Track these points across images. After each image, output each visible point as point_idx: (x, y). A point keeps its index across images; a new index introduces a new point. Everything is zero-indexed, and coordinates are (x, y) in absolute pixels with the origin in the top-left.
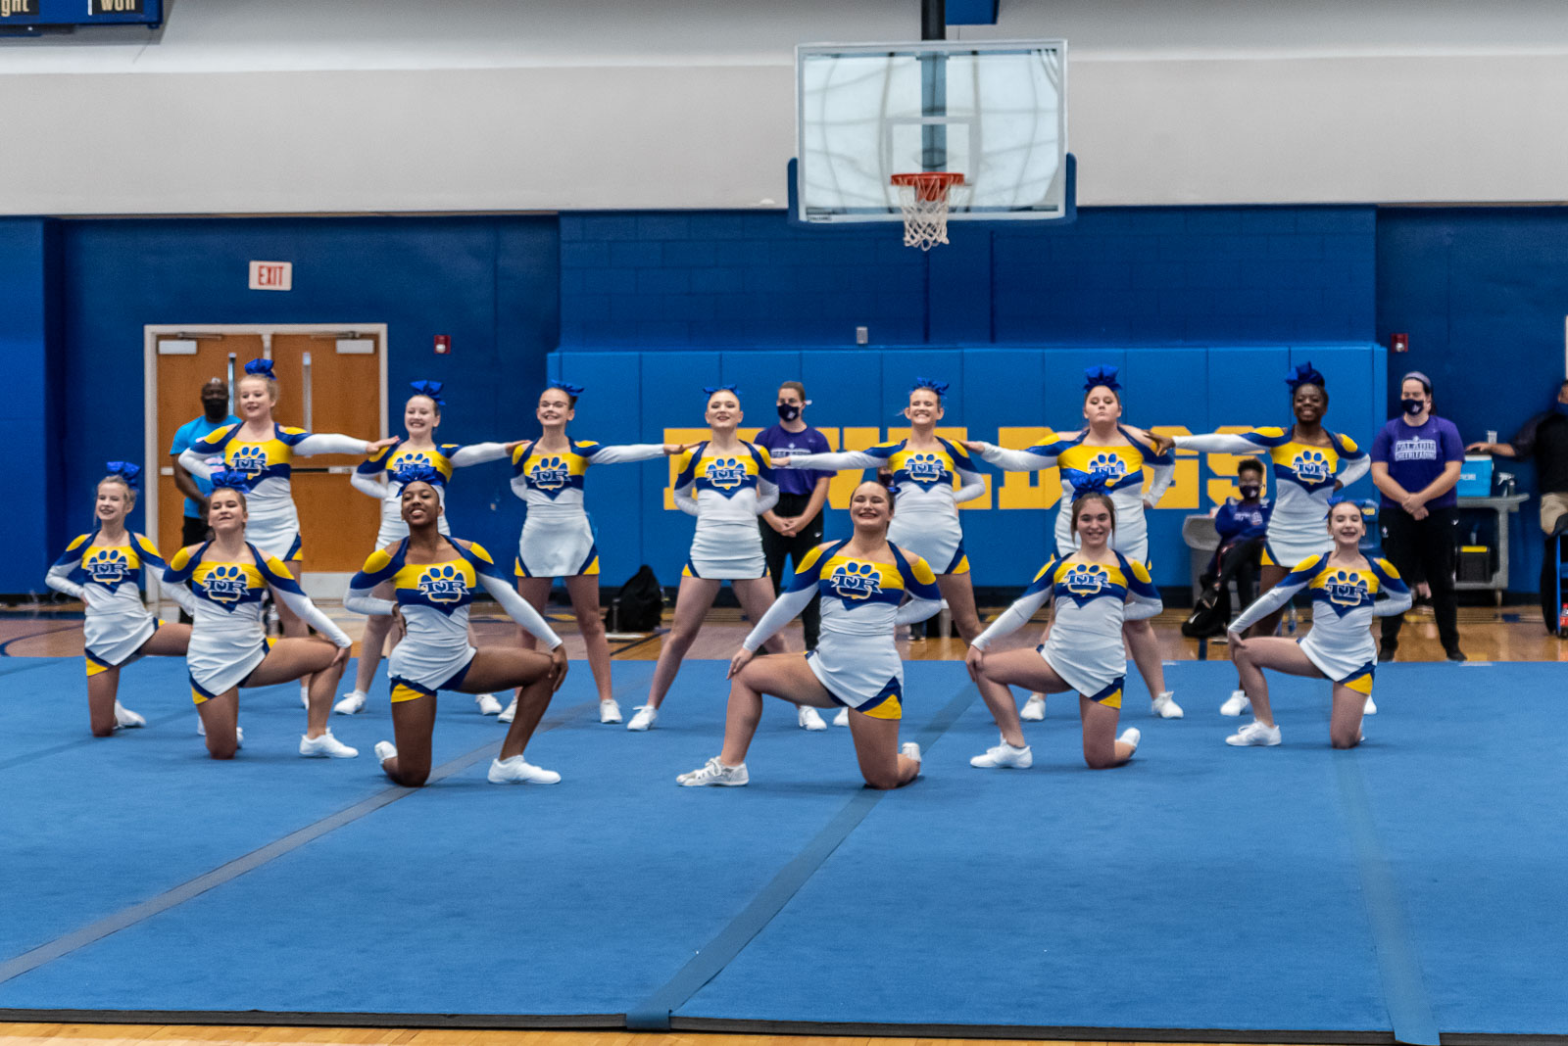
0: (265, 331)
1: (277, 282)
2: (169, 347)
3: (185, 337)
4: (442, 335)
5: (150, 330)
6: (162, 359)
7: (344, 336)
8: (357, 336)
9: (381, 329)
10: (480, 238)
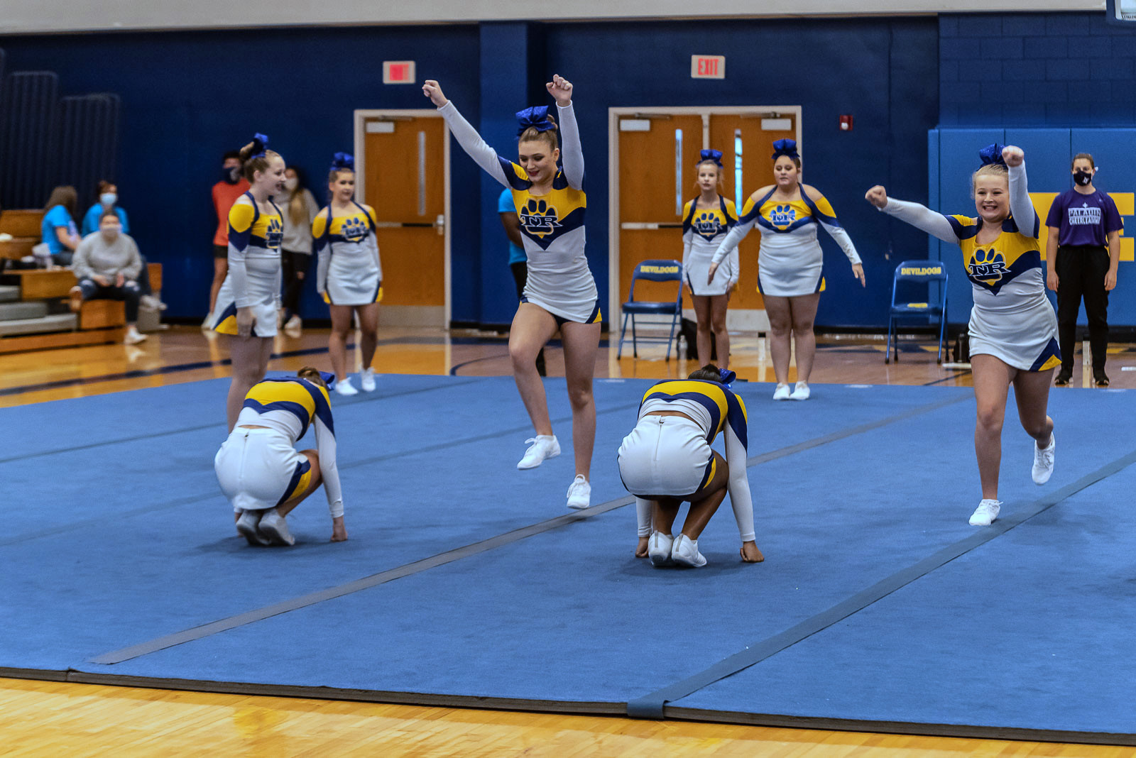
0: (705, 112)
1: (713, 73)
2: (628, 125)
3: (641, 117)
4: (847, 115)
5: (614, 112)
6: (623, 135)
7: (767, 116)
8: (778, 116)
9: (797, 110)
10: (877, 36)
